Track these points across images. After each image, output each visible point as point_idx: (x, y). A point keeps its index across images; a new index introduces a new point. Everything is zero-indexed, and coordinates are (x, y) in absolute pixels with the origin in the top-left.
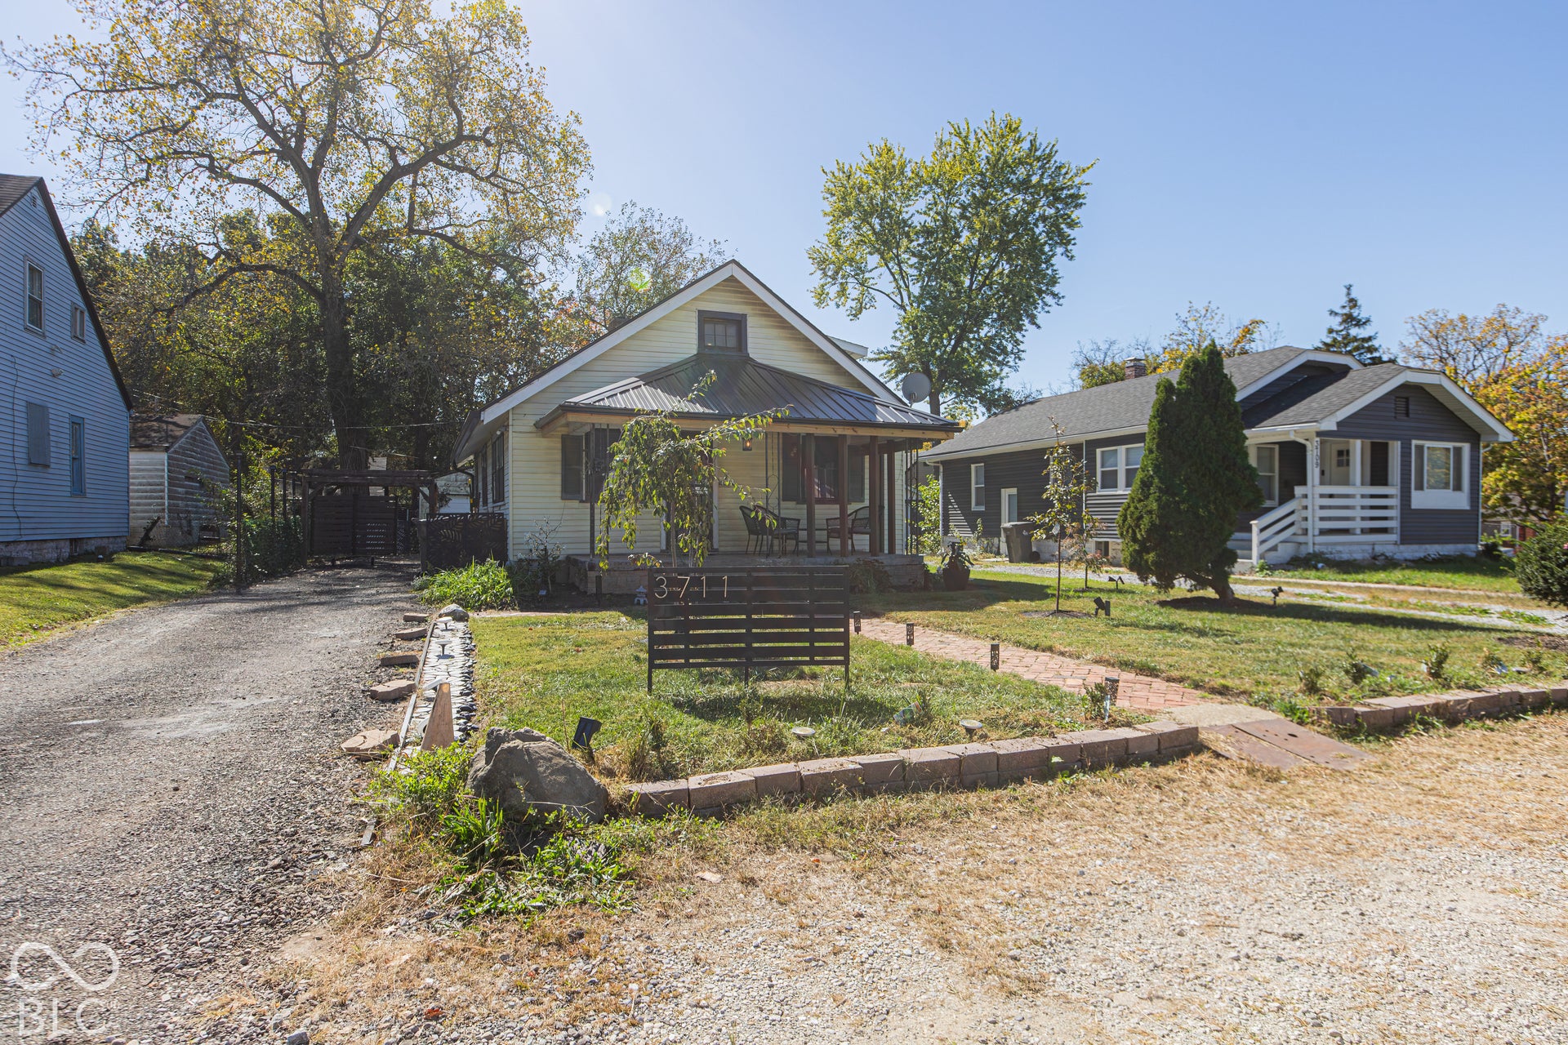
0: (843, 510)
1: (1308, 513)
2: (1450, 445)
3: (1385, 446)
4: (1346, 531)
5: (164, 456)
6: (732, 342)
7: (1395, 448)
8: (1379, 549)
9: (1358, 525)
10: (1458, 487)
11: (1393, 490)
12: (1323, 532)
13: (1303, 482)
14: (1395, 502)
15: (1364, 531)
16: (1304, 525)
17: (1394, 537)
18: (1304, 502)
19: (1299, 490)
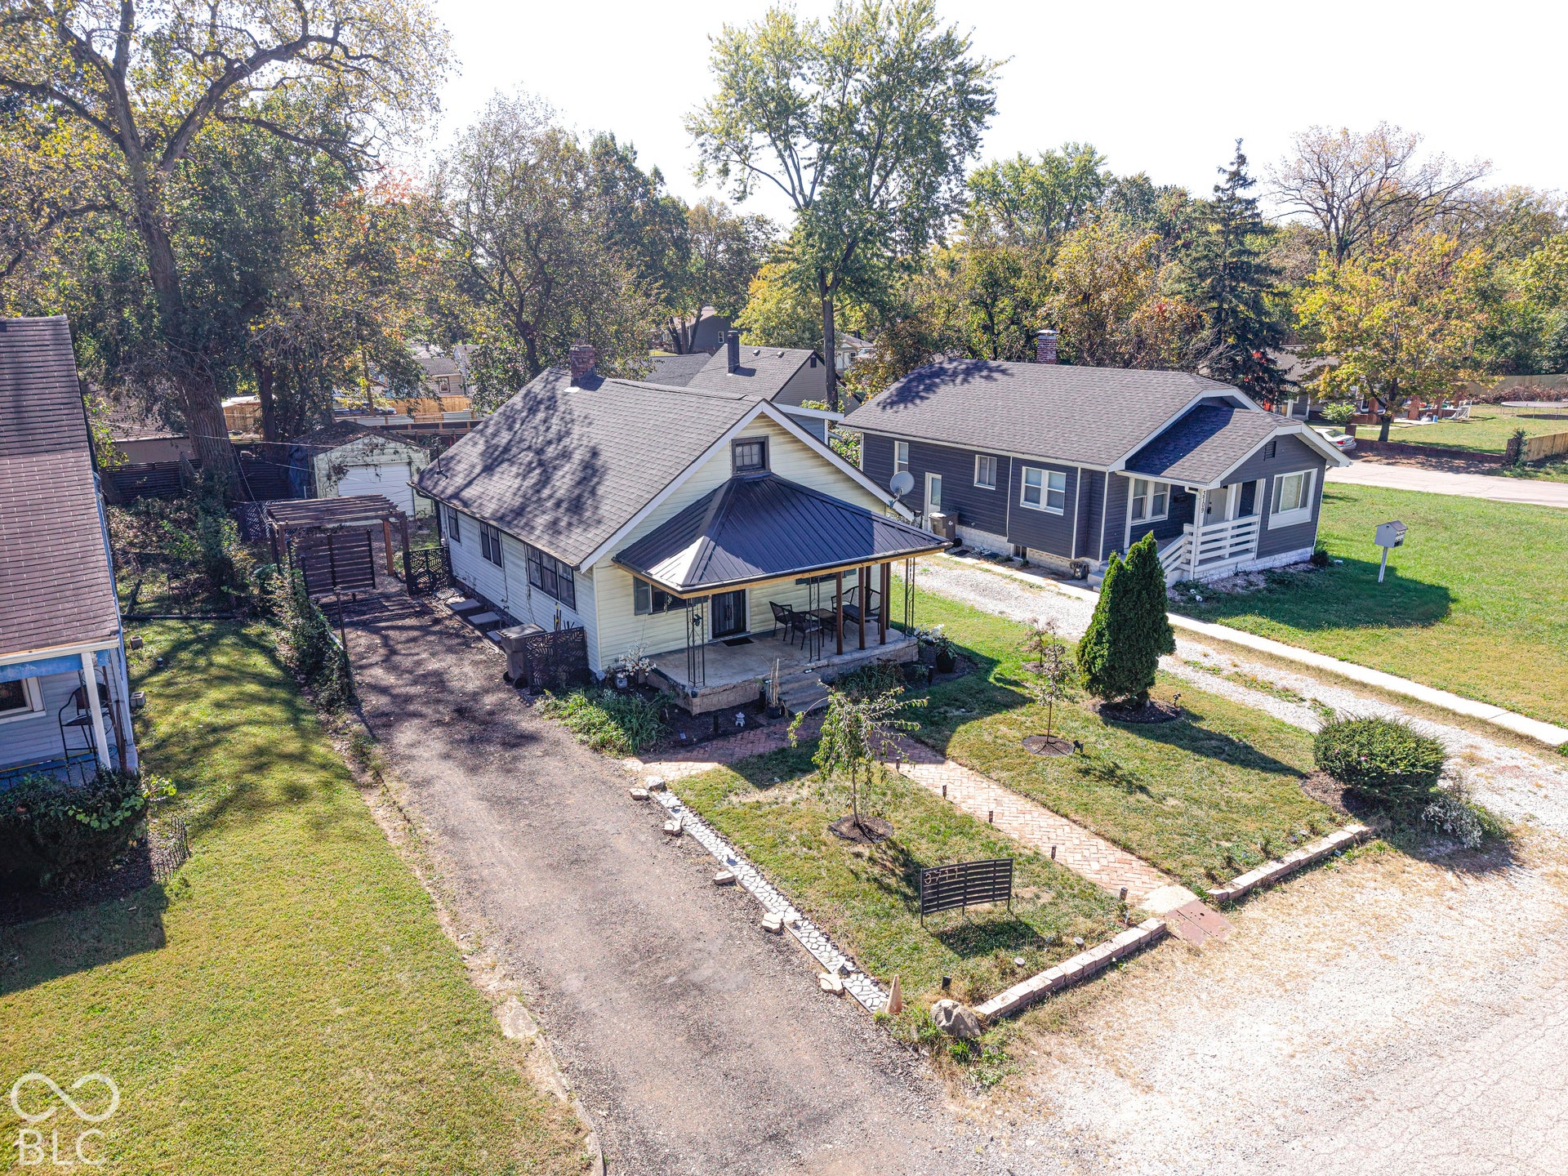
1: (1193, 548)
2: (1302, 473)
3: (1254, 484)
4: (1220, 558)
6: (758, 460)
7: (1261, 484)
8: (1241, 567)
9: (1225, 552)
10: (1304, 505)
11: (1256, 519)
12: (1202, 562)
13: (1191, 521)
14: (1256, 528)
15: (1232, 555)
16: (1188, 556)
17: (1253, 555)
18: (1190, 538)
19: (1187, 528)
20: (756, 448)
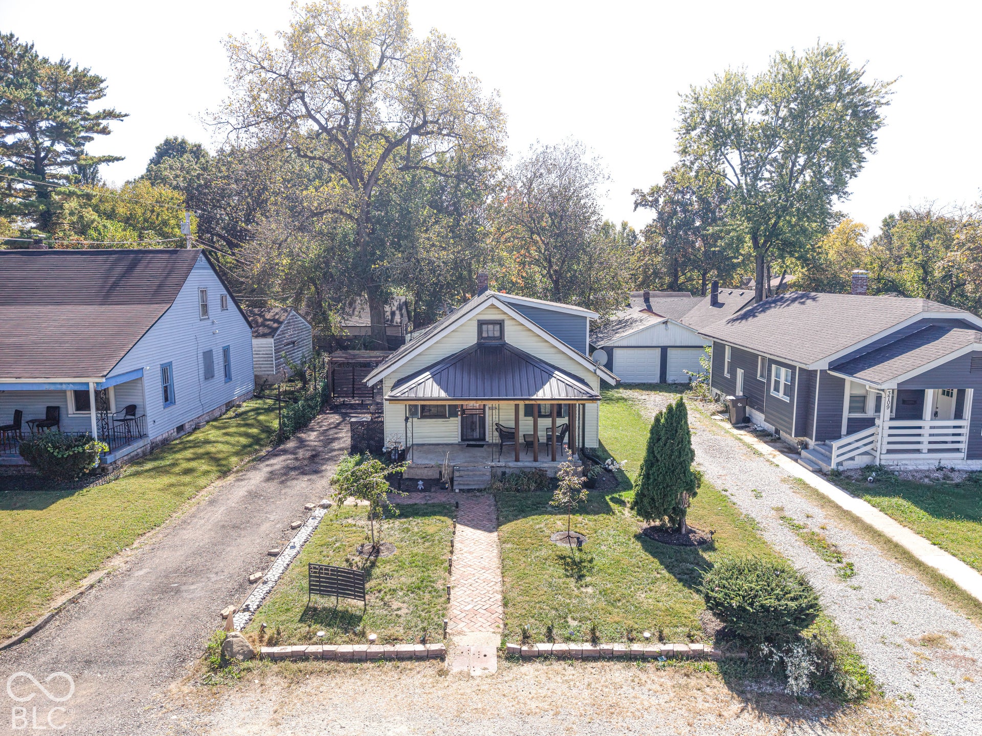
0: (554, 422)
1: (879, 438)
4: (915, 451)
5: (272, 340)
6: (497, 334)
8: (947, 464)
11: (964, 423)
12: (889, 451)
15: (931, 450)
16: (877, 444)
17: (962, 455)
18: (878, 430)
19: (877, 421)
20: (498, 327)
